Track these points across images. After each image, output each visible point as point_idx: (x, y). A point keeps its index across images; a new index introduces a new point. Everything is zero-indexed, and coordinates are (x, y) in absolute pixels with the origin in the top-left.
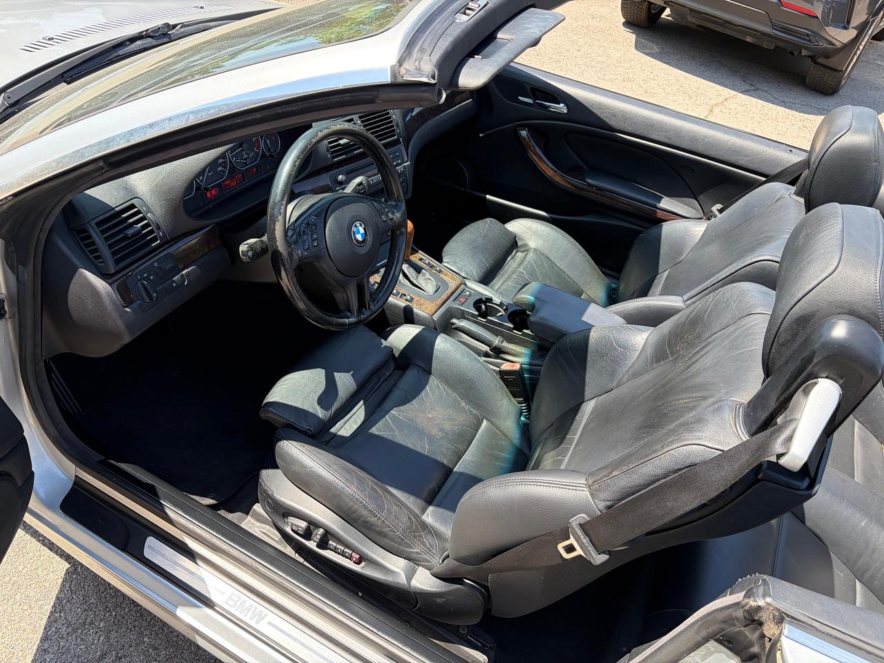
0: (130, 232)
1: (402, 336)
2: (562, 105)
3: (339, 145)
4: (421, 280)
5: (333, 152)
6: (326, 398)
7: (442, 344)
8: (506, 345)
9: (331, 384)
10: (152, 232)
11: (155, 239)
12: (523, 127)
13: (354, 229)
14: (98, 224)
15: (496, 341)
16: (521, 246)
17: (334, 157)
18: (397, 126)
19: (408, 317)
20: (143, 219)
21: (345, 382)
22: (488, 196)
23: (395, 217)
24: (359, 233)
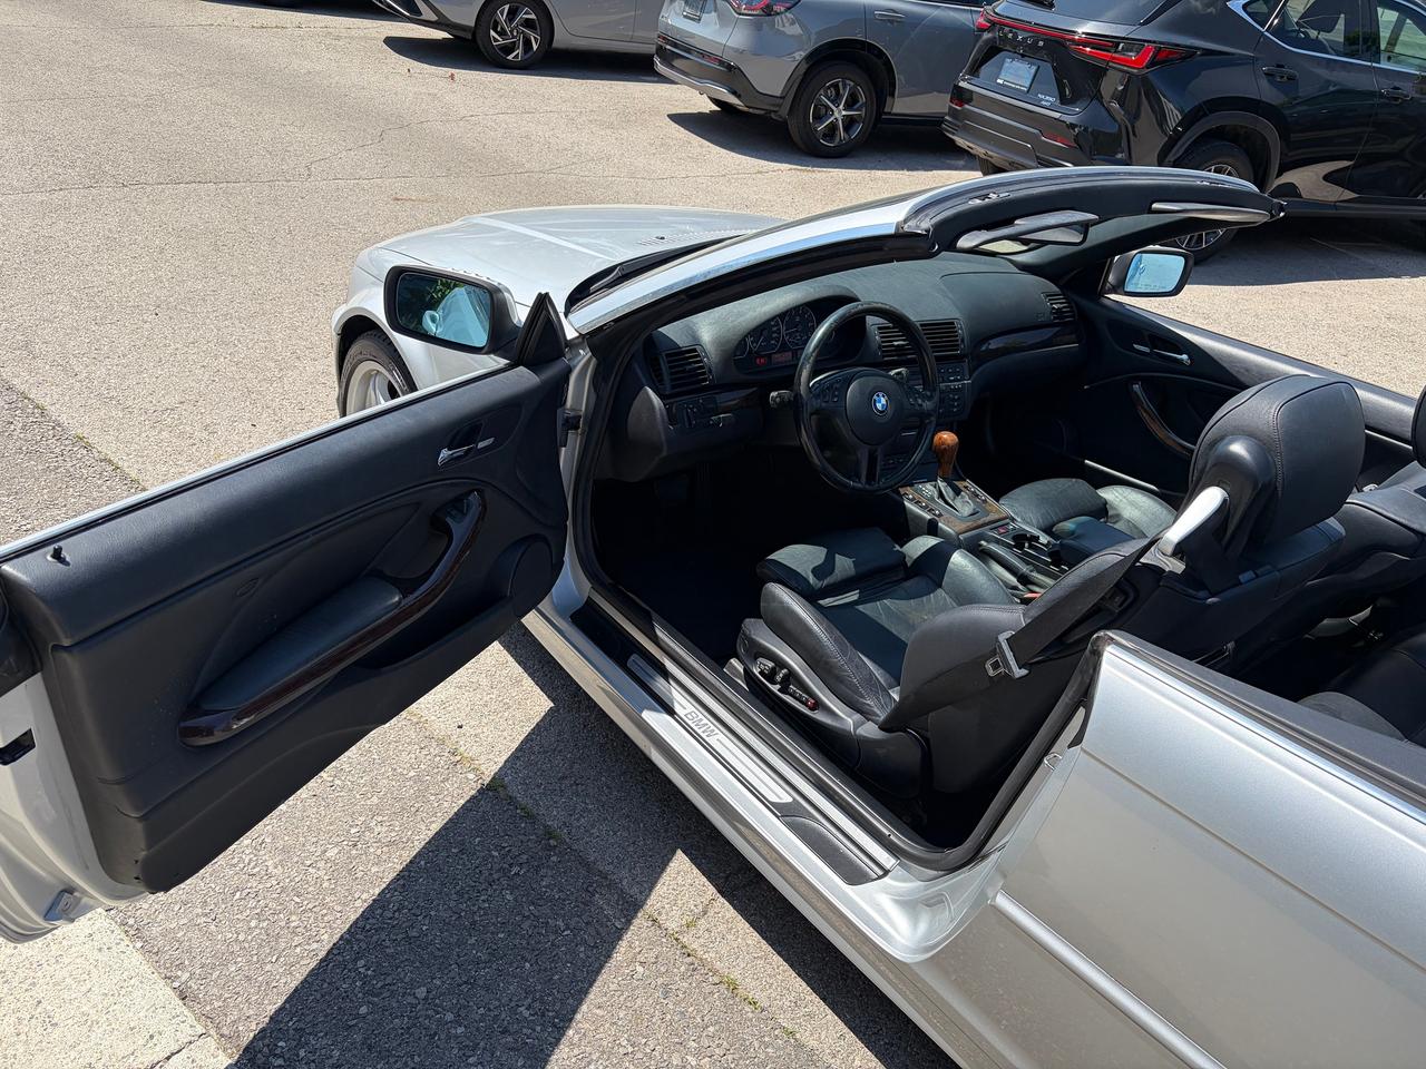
0: (688, 367)
1: (921, 545)
2: (1185, 357)
3: (893, 346)
4: (958, 503)
5: (884, 351)
6: (821, 571)
7: (959, 559)
8: (1036, 575)
9: (830, 560)
10: (704, 373)
11: (705, 380)
12: (1136, 380)
13: (875, 397)
14: (667, 355)
15: (1024, 569)
16: (1111, 516)
17: (884, 357)
18: (963, 341)
19: (932, 529)
20: (701, 361)
21: (844, 565)
22: (1087, 461)
23: (924, 405)
24: (881, 402)
